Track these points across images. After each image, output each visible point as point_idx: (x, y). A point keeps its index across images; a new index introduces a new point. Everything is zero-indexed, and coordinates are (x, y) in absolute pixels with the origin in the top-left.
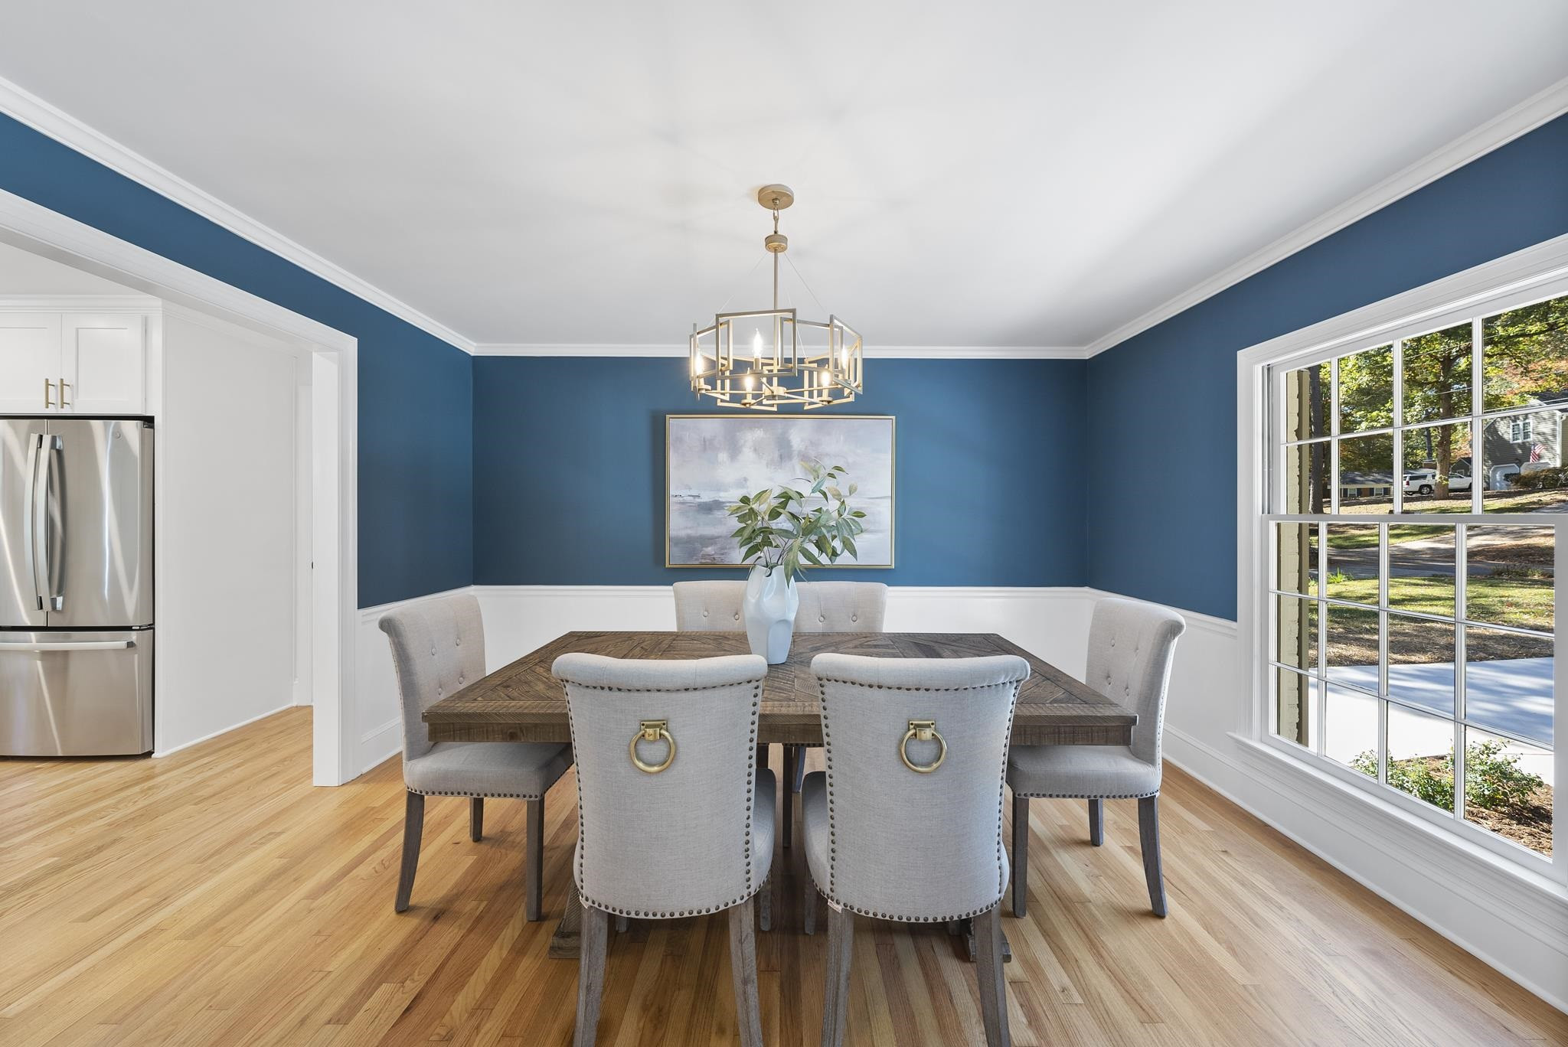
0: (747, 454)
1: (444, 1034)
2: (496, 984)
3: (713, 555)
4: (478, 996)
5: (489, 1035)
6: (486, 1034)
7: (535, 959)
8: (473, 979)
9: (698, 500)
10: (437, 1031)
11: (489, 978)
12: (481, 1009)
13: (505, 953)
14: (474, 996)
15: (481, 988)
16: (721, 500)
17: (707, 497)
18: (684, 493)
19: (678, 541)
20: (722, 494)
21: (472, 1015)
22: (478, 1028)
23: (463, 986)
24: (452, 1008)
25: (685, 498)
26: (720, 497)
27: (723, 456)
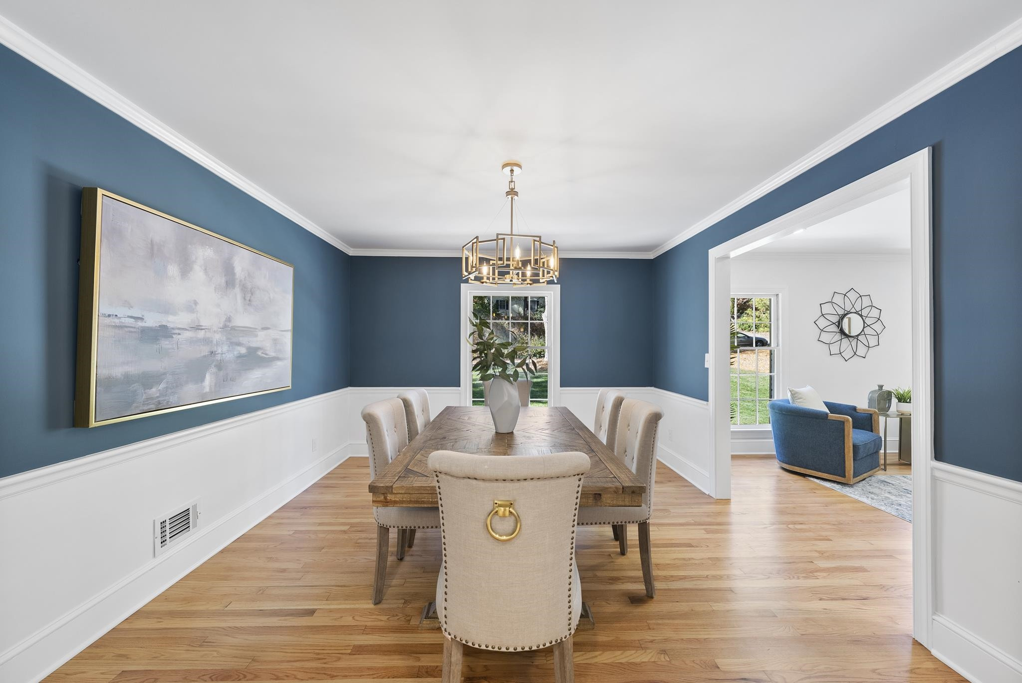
0: (198, 273)
1: (663, 655)
2: (623, 646)
3: (158, 397)
4: (634, 652)
5: (653, 635)
6: (653, 636)
7: (598, 635)
8: (623, 661)
9: (140, 324)
10: (663, 660)
11: (620, 652)
12: (640, 646)
13: (597, 653)
14: (635, 653)
15: (628, 653)
16: (170, 325)
17: (152, 320)
18: (121, 311)
19: (108, 383)
20: (171, 318)
21: (646, 648)
22: (652, 641)
23: (631, 663)
24: (647, 661)
25: (123, 320)
26: (168, 322)
27: (173, 270)
